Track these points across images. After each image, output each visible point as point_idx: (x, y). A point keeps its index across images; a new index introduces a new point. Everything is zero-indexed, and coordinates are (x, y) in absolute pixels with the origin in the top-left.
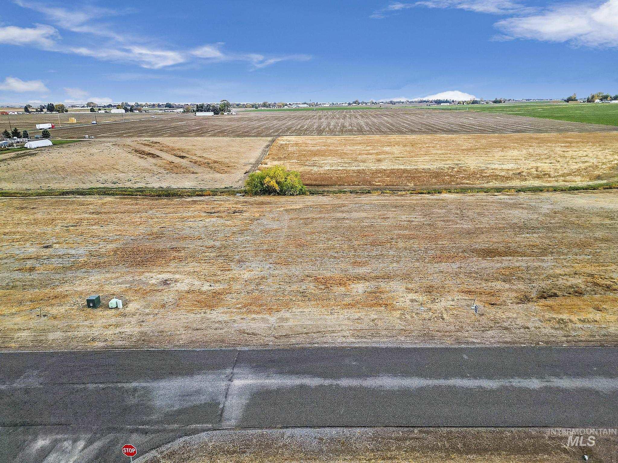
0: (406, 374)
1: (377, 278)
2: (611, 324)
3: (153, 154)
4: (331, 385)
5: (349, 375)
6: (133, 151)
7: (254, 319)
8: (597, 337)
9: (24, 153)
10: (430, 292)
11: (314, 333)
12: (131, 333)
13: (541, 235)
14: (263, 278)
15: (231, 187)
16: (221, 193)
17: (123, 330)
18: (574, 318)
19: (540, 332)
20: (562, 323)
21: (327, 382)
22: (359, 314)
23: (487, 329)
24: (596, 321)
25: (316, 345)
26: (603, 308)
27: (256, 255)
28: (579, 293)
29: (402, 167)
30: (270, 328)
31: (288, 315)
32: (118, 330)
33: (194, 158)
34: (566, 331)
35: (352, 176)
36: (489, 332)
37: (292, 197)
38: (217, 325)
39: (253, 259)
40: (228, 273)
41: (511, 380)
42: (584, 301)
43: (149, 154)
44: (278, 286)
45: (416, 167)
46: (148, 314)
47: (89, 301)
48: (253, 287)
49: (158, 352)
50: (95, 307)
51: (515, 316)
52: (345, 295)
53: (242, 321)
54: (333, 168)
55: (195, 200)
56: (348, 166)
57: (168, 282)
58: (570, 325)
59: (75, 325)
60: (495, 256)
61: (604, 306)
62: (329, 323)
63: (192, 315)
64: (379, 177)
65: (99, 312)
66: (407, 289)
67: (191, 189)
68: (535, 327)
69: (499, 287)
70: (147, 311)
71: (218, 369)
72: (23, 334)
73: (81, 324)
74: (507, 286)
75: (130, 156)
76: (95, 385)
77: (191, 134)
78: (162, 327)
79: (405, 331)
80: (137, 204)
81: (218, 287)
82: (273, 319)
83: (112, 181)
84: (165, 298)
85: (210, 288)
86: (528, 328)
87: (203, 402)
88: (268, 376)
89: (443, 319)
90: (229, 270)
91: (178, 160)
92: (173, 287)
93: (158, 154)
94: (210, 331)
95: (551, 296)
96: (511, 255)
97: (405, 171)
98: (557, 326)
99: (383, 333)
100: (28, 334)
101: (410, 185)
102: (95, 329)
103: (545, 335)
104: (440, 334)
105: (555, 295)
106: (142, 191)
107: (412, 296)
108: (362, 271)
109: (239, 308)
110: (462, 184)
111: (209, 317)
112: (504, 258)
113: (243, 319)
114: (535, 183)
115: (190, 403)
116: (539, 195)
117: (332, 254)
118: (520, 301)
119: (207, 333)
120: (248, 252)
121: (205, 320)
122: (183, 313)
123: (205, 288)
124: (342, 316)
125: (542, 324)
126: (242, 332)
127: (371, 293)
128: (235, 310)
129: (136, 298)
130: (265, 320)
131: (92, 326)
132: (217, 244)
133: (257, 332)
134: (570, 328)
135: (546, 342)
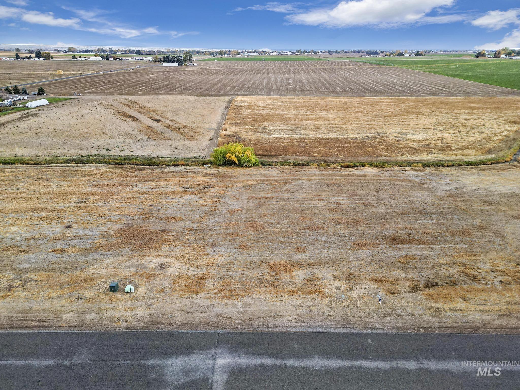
0: (330, 356)
1: (313, 264)
2: (471, 313)
3: (133, 117)
4: (281, 365)
5: (294, 357)
6: (116, 113)
7: (227, 304)
8: (460, 324)
9: (27, 113)
10: (349, 280)
11: (269, 317)
12: (143, 315)
13: (434, 221)
14: (231, 263)
15: (199, 156)
16: (192, 162)
17: (138, 313)
18: (446, 307)
19: (422, 319)
20: (437, 312)
21: (278, 362)
22: (300, 301)
23: (387, 315)
24: (461, 310)
25: (270, 329)
26: (468, 298)
27: (225, 240)
28: (453, 283)
29: (335, 136)
30: (238, 312)
31: (249, 301)
32: (134, 312)
33: (167, 122)
34: (440, 318)
35: (295, 145)
36: (387, 318)
37: (248, 169)
38: (202, 309)
39: (222, 243)
40: (205, 257)
41: (398, 362)
42: (455, 290)
43: (130, 117)
44: (243, 272)
45: (346, 136)
46: (153, 298)
47: (111, 288)
48: (224, 273)
49: (164, 333)
50: (115, 291)
51: (406, 304)
52: (290, 282)
53: (219, 306)
54: (280, 136)
55: (172, 170)
56: (291, 133)
57: (164, 266)
58: (443, 313)
59: (104, 307)
60: (398, 244)
61: (469, 296)
62: (279, 309)
63: (184, 300)
64: (316, 147)
65: (118, 295)
66: (334, 276)
67: (168, 158)
68: (419, 315)
69: (398, 276)
70: (152, 295)
71: (206, 349)
72: (69, 315)
73: (108, 307)
74: (404, 275)
75: (114, 118)
76: (126, 362)
77: (161, 91)
78: (164, 310)
79: (331, 316)
80: (127, 176)
81: (200, 272)
82: (239, 304)
84: (163, 283)
85: (194, 273)
86: (414, 315)
87: (198, 377)
88: (239, 356)
89: (357, 306)
90: (205, 255)
91: (154, 124)
92: (167, 271)
93: (137, 117)
94: (198, 314)
95: (433, 286)
96: (410, 243)
97: (337, 140)
98: (434, 314)
99: (316, 318)
100: (73, 315)
101: (340, 156)
102: (118, 311)
103: (425, 321)
104: (354, 319)
105: (437, 285)
106: (129, 160)
107: (337, 284)
108: (302, 257)
109: (215, 293)
110: (382, 156)
111: (195, 301)
112: (405, 246)
113: (219, 304)
114: (439, 157)
115: (190, 378)
116: (440, 171)
117: (280, 239)
118: (411, 290)
119: (195, 315)
120: (218, 236)
121: (192, 304)
122: (177, 298)
123: (190, 273)
124: (287, 303)
125: (424, 312)
126: (219, 315)
127: (308, 280)
128: (213, 296)
129: (143, 282)
130: (234, 305)
131: (116, 309)
132: (195, 226)
133: (230, 316)
134: (443, 315)
135: (425, 328)
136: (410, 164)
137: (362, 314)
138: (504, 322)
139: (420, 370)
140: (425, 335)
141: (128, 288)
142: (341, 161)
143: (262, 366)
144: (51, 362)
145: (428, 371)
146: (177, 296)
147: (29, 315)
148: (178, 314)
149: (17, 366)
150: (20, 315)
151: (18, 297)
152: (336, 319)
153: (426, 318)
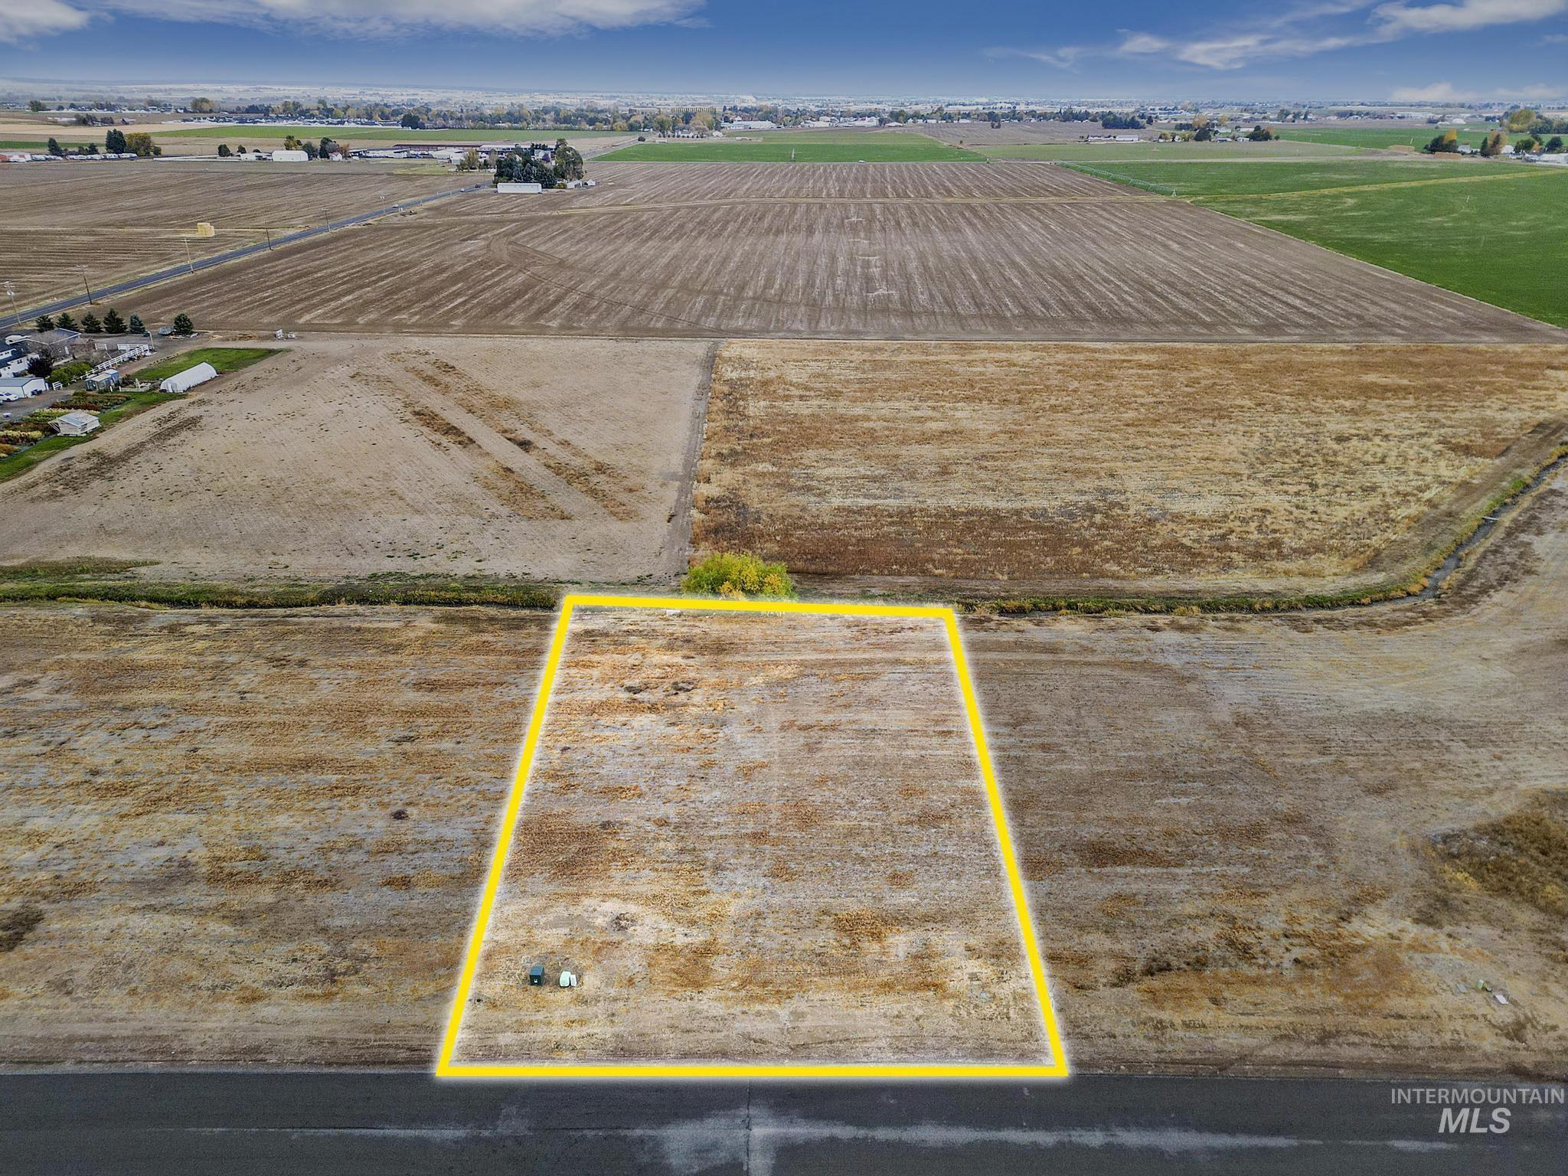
1: (926, 918)
2: (1222, 1032)
3: (458, 432)
4: (865, 1139)
5: (889, 1122)
6: (409, 416)
7: (759, 1014)
8: (1198, 1055)
9: (172, 416)
10: (997, 957)
13: (1192, 799)
14: (759, 915)
15: (650, 578)
17: (591, 1031)
18: (1178, 1020)
19: (1128, 1044)
20: (1159, 1029)
21: (861, 1133)
22: (899, 1006)
24: (1204, 1026)
26: (1223, 998)
27: (740, 853)
28: (1199, 964)
29: (990, 503)
30: (782, 1030)
31: (803, 1007)
32: (585, 1030)
33: (552, 449)
34: (1162, 1042)
35: (886, 535)
38: (712, 1024)
39: (736, 861)
40: (702, 899)
41: (1073, 1133)
42: (1201, 980)
43: (450, 430)
44: (784, 938)
45: (1018, 505)
46: (615, 1000)
47: (532, 977)
48: (747, 939)
50: (539, 984)
51: (1102, 1013)
52: (880, 961)
53: (744, 1016)
54: (848, 502)
55: (590, 627)
56: (878, 492)
57: (623, 923)
58: (1170, 1032)
59: (527, 1019)
60: (1104, 865)
61: (1226, 994)
62: (860, 1024)
63: (676, 1003)
64: (941, 544)
65: (545, 992)
66: (969, 949)
67: (573, 582)
68: (1124, 1035)
69: (1096, 947)
70: (612, 992)
71: (729, 1108)
73: (533, 1018)
74: (1108, 944)
75: (408, 433)
76: (593, 1133)
78: (641, 1025)
79: (958, 1039)
81: (698, 937)
82: (783, 1012)
83: (407, 548)
84: (629, 963)
85: (689, 940)
86: (1115, 1037)
87: (723, 1162)
88: (791, 1122)
89: (1009, 1018)
90: (704, 893)
91: (517, 459)
92: (632, 936)
93: (470, 433)
94: (706, 1035)
95: (1161, 970)
96: (1130, 862)
97: (996, 518)
98: (1152, 1033)
99: (930, 1042)
101: (1000, 577)
102: (555, 1028)
103: (1134, 1049)
104: (1001, 1045)
105: (1168, 968)
106: (477, 589)
107: (973, 966)
108: (903, 899)
109: (733, 989)
110: (1103, 575)
111: (699, 1007)
112: (1119, 869)
113: (744, 1013)
114: (1243, 579)
115: (709, 1163)
117: (858, 850)
118: (1116, 981)
119: (701, 1037)
120: (725, 841)
121: (694, 1013)
122: (662, 998)
123: (680, 941)
124: (876, 1010)
125: (1134, 1029)
126: (747, 1038)
127: (916, 957)
128: (731, 994)
129: (589, 962)
130: (773, 1016)
131: (549, 1023)
132: (671, 811)
133: (766, 1038)
134: (1168, 1037)
135: (1130, 1064)
136: (1170, 603)
137: (1017, 1035)
139: (1108, 1148)
140: (1128, 1079)
141: (566, 977)
142: (1003, 594)
143: (833, 1140)
144: (461, 1133)
145: (1122, 1149)
146: (660, 995)
147: (387, 1036)
148: (668, 1034)
149: (404, 1140)
150: (372, 1036)
151: (356, 998)
152: (968, 1045)
153: (1138, 1042)
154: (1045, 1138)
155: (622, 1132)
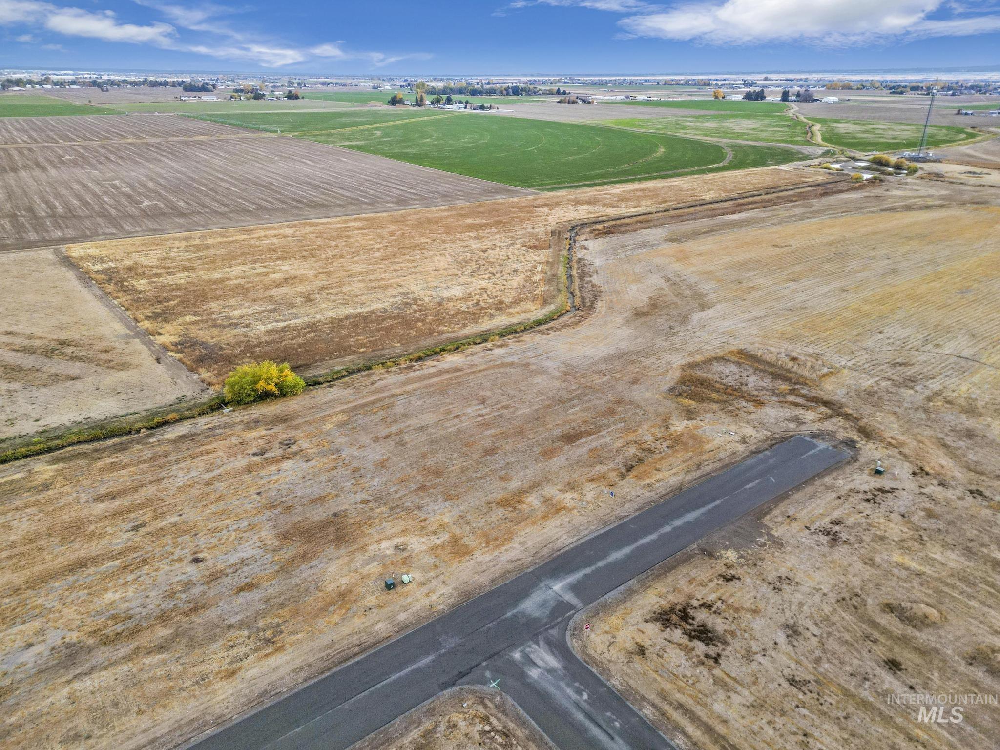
0: (618, 547)
1: (532, 488)
2: (669, 479)
4: (597, 569)
5: (598, 559)
7: (507, 550)
8: (669, 490)
10: (573, 488)
11: (549, 544)
12: (449, 592)
13: (579, 407)
14: (461, 516)
16: (187, 411)
17: (442, 592)
18: (653, 481)
19: (646, 496)
20: (650, 487)
21: (593, 568)
22: (558, 521)
23: (623, 504)
24: (662, 479)
25: (561, 551)
26: (658, 468)
27: (422, 498)
28: (641, 461)
29: (352, 311)
30: (522, 552)
31: (522, 539)
34: (655, 491)
35: (314, 340)
36: (626, 506)
38: (491, 564)
39: (424, 502)
40: (428, 522)
41: (660, 530)
42: (647, 465)
44: (483, 520)
45: (368, 309)
46: (437, 576)
48: (468, 527)
50: (394, 588)
51: (627, 490)
52: (532, 510)
56: (281, 318)
57: (401, 548)
58: (654, 486)
59: (404, 604)
60: (575, 442)
61: (658, 466)
62: (549, 535)
63: (467, 564)
64: (348, 336)
65: (399, 589)
66: (560, 491)
68: (642, 494)
69: (602, 470)
70: (432, 574)
71: (536, 586)
73: (407, 602)
74: (605, 467)
76: (491, 624)
78: (461, 580)
79: (590, 522)
81: (444, 537)
82: (516, 545)
84: (425, 560)
85: (441, 540)
86: (640, 496)
87: (555, 604)
88: (564, 578)
89: (600, 506)
90: (425, 520)
92: (413, 550)
94: (493, 569)
95: (631, 468)
96: (582, 437)
97: (363, 318)
98: (649, 489)
99: (581, 528)
101: (396, 345)
102: (422, 601)
103: (649, 497)
104: (607, 517)
105: (633, 466)
107: (568, 495)
108: (515, 484)
109: (485, 547)
110: (443, 332)
111: (478, 560)
112: (581, 441)
113: (500, 553)
114: (503, 320)
115: (550, 608)
116: (522, 341)
117: (474, 475)
118: (621, 478)
120: (408, 496)
121: (480, 564)
122: (458, 565)
123: (438, 542)
124: (551, 527)
125: (643, 491)
126: (511, 561)
127: (544, 502)
128: (486, 549)
130: (514, 548)
131: (417, 600)
132: (364, 496)
133: (519, 557)
134: (655, 488)
135: (653, 502)
136: (484, 337)
137: (608, 511)
138: (689, 477)
139: (674, 529)
140: (655, 507)
141: (405, 578)
142: (405, 353)
143: (585, 575)
144: (431, 658)
145: (678, 527)
146: (455, 566)
147: (338, 647)
148: (477, 577)
149: (407, 675)
150: (329, 651)
152: (595, 523)
153: (648, 494)
154: (653, 537)
155: (504, 617)
